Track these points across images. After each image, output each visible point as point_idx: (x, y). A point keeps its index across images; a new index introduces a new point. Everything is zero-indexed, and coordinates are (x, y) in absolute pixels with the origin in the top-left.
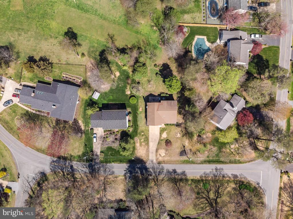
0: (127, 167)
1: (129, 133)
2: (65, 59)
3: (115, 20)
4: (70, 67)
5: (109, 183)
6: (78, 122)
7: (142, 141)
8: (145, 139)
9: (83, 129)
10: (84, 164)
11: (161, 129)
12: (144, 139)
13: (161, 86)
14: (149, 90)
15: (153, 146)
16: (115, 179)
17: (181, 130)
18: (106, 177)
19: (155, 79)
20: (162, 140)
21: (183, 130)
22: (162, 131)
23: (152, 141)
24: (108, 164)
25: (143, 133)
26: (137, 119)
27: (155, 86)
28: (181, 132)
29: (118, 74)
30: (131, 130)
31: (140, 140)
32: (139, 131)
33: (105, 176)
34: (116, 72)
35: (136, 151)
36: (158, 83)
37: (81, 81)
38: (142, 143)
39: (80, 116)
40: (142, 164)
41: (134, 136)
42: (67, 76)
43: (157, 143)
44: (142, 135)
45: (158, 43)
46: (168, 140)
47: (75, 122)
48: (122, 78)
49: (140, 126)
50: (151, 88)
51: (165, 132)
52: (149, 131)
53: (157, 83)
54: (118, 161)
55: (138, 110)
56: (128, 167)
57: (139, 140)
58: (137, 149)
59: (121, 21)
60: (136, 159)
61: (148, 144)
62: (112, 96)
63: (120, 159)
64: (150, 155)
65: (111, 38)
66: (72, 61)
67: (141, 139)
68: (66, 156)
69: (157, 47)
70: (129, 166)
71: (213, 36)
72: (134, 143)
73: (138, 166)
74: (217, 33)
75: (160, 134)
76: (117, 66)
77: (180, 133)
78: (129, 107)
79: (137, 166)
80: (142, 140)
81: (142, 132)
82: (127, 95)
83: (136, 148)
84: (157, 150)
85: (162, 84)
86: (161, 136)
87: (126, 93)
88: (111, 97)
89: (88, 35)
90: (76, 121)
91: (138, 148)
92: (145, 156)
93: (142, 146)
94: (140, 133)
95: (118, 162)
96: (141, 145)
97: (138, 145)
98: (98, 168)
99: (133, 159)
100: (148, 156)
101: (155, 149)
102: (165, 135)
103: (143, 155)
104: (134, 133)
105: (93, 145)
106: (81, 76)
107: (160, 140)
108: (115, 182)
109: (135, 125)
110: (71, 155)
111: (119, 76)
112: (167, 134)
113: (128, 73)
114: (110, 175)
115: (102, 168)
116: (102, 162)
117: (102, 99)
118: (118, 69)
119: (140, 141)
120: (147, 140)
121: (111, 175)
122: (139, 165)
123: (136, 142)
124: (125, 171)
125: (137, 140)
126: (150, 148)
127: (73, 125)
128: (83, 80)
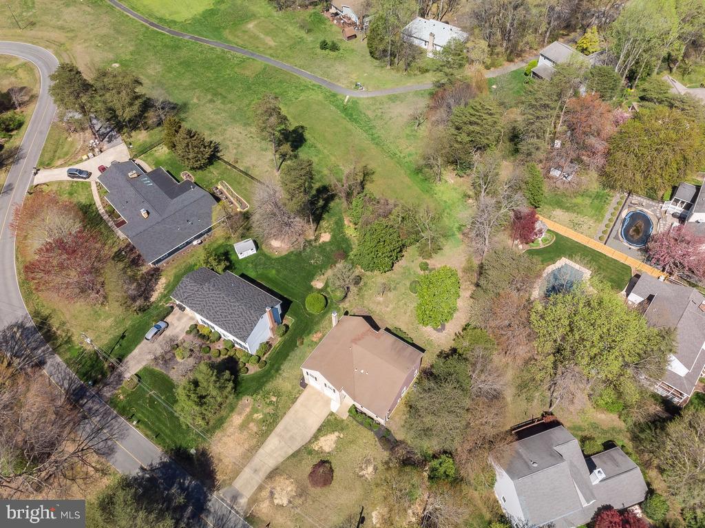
0: (156, 462)
1: (242, 375)
2: (248, 164)
3: (396, 154)
4: (244, 179)
5: (69, 473)
6: (157, 280)
7: (255, 415)
8: (268, 417)
9: (152, 299)
10: (70, 378)
11: (332, 418)
12: (265, 415)
13: (408, 314)
14: (372, 307)
15: (274, 450)
16: (98, 475)
17: (387, 463)
18: (82, 450)
19: (403, 291)
20: (310, 452)
21: (391, 465)
22: (331, 424)
23: (280, 436)
24: (122, 419)
25: (274, 399)
26: (290, 354)
27: (391, 306)
28: (380, 467)
29: (326, 237)
30: (253, 369)
31: (255, 410)
32: (268, 387)
33: (83, 445)
34: (325, 232)
35: (218, 433)
36: (406, 304)
37: (241, 212)
38: (252, 425)
39: (174, 271)
40: (203, 484)
41: (247, 389)
42: (225, 191)
43: (291, 452)
44: (268, 401)
45: (459, 229)
46: (327, 462)
47: (152, 275)
48: (328, 249)
49: (284, 374)
50: (379, 303)
51: (337, 434)
52: (293, 403)
53: (401, 303)
54: (151, 429)
55: (308, 334)
56: (160, 464)
57: (248, 410)
58: (224, 430)
59: (407, 159)
60: (198, 460)
61: (263, 436)
62: (278, 271)
63: (161, 426)
64: (247, 473)
65: (365, 174)
66: (257, 173)
67: (257, 412)
68: (59, 332)
69: (453, 235)
70: (164, 465)
71: (611, 279)
72: (232, 409)
73: (187, 483)
74: (627, 279)
75: (319, 430)
76: (336, 223)
77: (376, 469)
78: (295, 315)
79: (184, 480)
80: (259, 416)
81: (278, 394)
82: (312, 287)
83: (225, 425)
84: (273, 474)
85: (412, 311)
86: (316, 437)
87: (313, 283)
88: (274, 272)
89: (325, 151)
90: (155, 274)
91: (230, 430)
92: (227, 466)
93: (245, 433)
94: (268, 393)
95: (149, 433)
96: (243, 426)
97: (236, 420)
98: (90, 409)
99: (193, 451)
100: (237, 473)
101: (271, 463)
102: (327, 443)
103: (226, 461)
104: (255, 383)
105: (136, 346)
106: (249, 203)
107: (306, 450)
108: (85, 484)
109: (272, 365)
110: (69, 338)
111: (324, 243)
112: (336, 442)
113: (349, 247)
114: (97, 452)
115: (98, 418)
116: (113, 402)
117: (250, 265)
118: (333, 230)
119: (251, 413)
120: (271, 422)
121: (97, 454)
122: (191, 482)
123: (237, 410)
124: (142, 469)
125: (246, 406)
126: (261, 451)
127: (142, 278)
128: (247, 212)
